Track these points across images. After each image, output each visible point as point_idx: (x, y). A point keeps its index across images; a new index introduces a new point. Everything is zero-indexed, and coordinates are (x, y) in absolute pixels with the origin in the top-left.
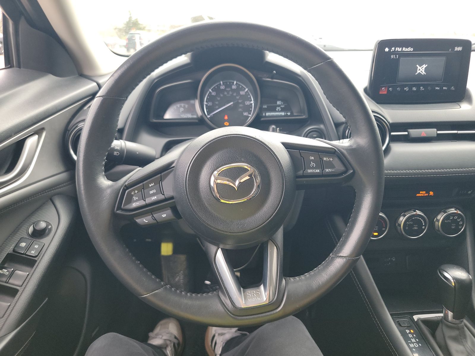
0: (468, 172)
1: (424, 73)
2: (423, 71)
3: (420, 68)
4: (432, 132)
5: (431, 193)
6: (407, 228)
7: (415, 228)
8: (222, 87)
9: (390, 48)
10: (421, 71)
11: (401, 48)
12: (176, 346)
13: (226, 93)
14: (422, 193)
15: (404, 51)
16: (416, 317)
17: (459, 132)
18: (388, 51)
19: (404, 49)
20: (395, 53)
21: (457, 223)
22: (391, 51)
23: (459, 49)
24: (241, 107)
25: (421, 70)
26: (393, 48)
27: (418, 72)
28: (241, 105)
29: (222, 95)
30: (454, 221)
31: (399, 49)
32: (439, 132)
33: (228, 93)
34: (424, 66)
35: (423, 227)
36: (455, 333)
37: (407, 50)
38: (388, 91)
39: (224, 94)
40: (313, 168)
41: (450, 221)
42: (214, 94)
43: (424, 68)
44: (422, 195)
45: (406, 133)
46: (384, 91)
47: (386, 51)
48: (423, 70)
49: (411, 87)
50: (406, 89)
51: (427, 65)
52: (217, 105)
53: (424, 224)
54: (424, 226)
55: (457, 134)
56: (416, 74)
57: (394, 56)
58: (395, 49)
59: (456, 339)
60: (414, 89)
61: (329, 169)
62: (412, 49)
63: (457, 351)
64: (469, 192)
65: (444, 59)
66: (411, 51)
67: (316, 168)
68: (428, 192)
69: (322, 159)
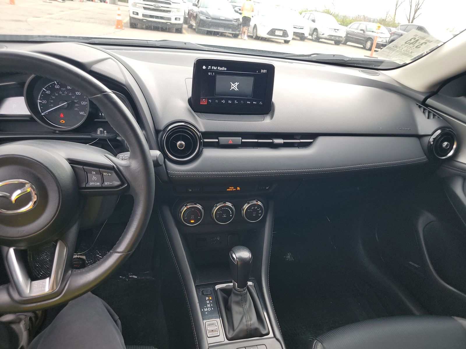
0: (261, 174)
1: (236, 89)
2: (236, 88)
3: (233, 85)
4: (238, 140)
5: (238, 188)
6: (218, 216)
7: (224, 216)
8: (57, 87)
9: (207, 67)
10: (234, 88)
11: (216, 67)
12: (33, 319)
13: (61, 93)
14: (231, 189)
15: (219, 70)
16: (218, 287)
17: (259, 141)
18: (205, 68)
19: (219, 68)
20: (211, 71)
21: (257, 213)
22: (208, 69)
23: (265, 71)
24: (77, 107)
25: (234, 86)
26: (210, 67)
27: (232, 88)
28: (77, 105)
29: (56, 95)
30: (255, 210)
31: (215, 68)
32: (243, 140)
33: (63, 93)
34: (237, 84)
35: (231, 216)
36: (238, 299)
37: (221, 69)
38: (208, 102)
39: (58, 93)
40: (94, 181)
41: (252, 210)
42: (48, 92)
43: (236, 85)
44: (231, 190)
45: (217, 140)
46: (204, 102)
47: (203, 68)
48: (236, 86)
49: (227, 100)
50: (223, 101)
51: (239, 83)
52: (52, 103)
53: (231, 213)
54: (231, 214)
55: (257, 142)
56: (230, 90)
57: (211, 73)
58: (211, 67)
59: (238, 303)
60: (230, 102)
61: (108, 183)
62: (225, 69)
63: (237, 312)
64: (267, 188)
65: (252, 79)
66: (224, 70)
67: (97, 181)
68: (236, 188)
69: (102, 174)
